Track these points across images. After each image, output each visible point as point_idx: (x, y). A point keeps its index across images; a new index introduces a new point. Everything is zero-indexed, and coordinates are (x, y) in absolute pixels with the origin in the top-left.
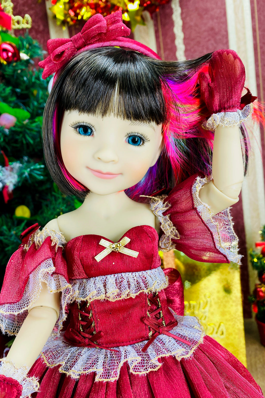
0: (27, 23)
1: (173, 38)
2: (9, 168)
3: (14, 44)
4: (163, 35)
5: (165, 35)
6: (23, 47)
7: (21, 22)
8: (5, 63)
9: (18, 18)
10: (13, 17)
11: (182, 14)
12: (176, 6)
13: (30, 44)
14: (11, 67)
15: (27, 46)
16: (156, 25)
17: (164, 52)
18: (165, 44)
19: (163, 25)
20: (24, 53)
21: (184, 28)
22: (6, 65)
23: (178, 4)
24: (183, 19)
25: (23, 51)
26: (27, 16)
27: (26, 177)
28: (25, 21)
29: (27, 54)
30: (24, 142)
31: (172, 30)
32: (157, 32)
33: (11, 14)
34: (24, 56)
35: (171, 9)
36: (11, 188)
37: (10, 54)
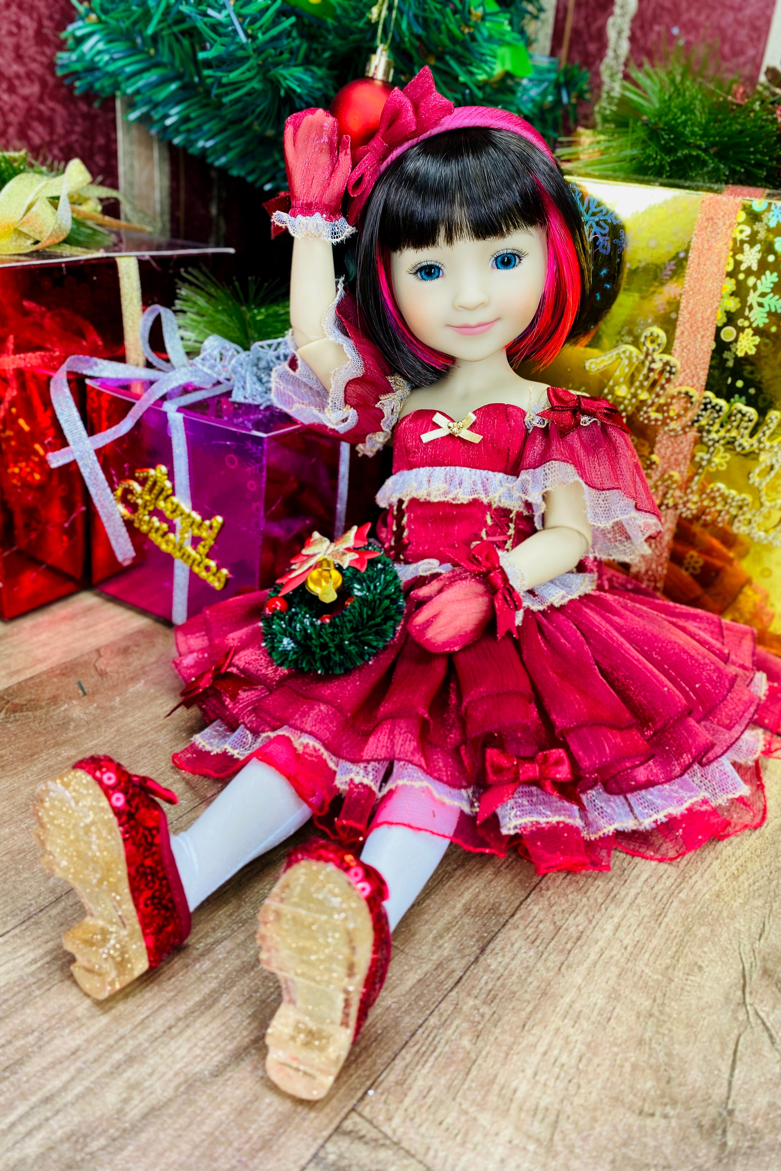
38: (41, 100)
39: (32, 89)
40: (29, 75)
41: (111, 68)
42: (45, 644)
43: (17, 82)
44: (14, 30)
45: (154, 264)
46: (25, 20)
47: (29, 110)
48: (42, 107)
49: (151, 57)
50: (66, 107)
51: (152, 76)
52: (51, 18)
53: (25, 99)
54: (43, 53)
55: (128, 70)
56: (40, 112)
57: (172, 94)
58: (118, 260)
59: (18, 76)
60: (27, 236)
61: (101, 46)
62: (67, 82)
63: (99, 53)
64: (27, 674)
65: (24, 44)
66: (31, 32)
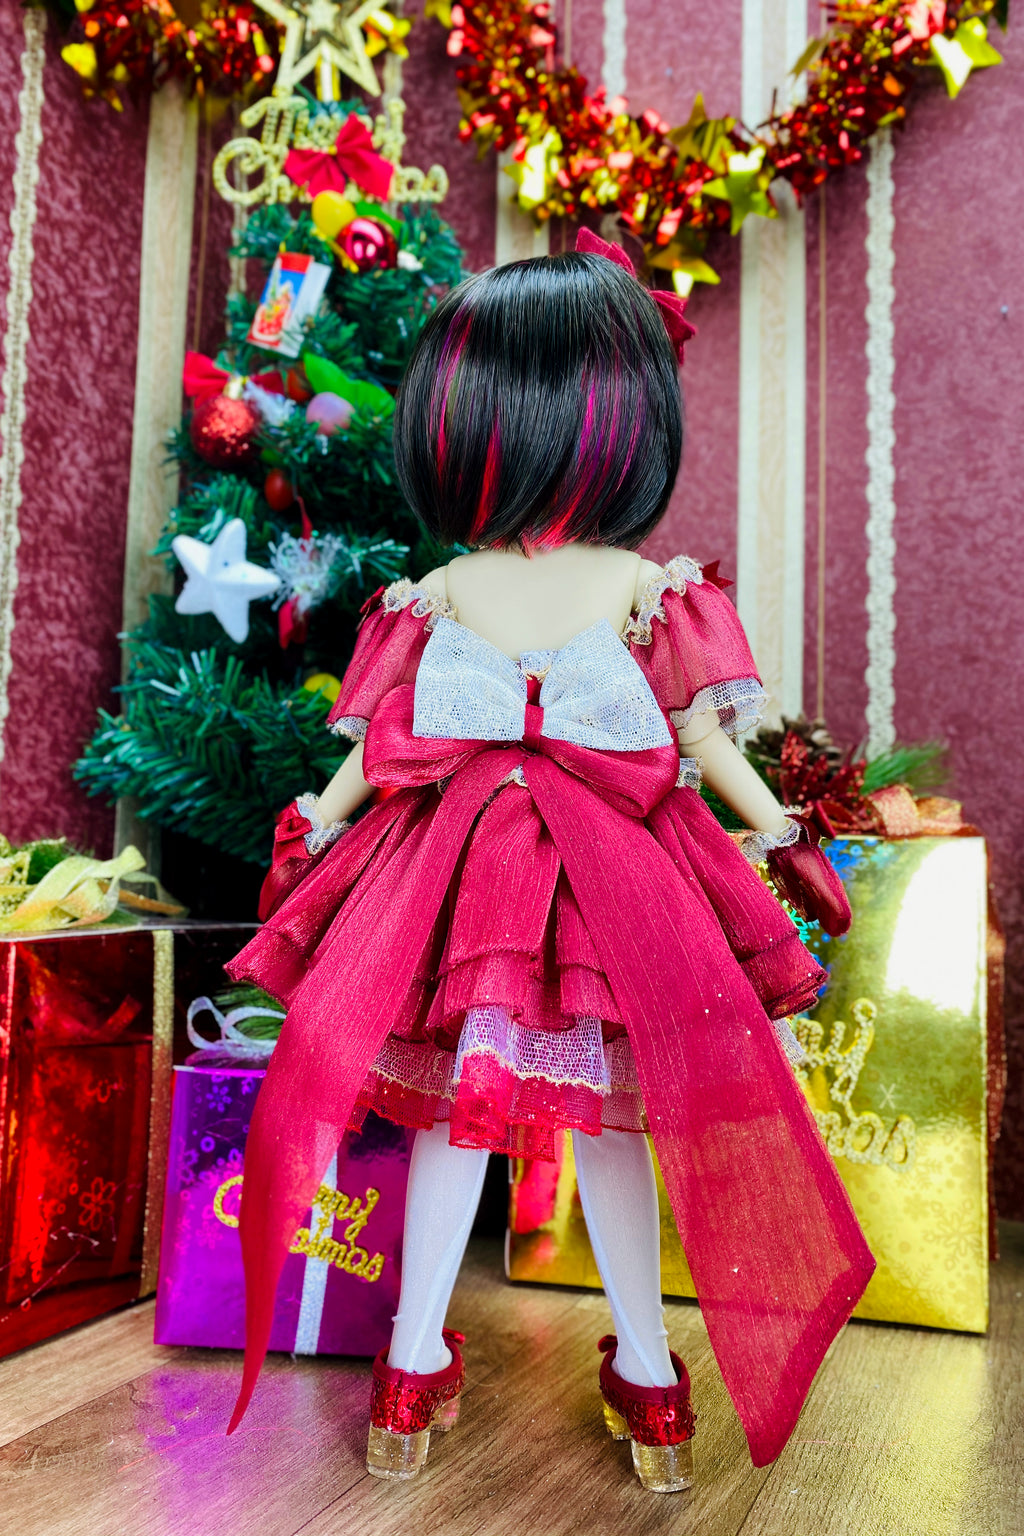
0: (435, 188)
1: (862, 264)
2: (309, 544)
3: (389, 228)
4: (829, 256)
5: (835, 256)
6: (412, 237)
7: (419, 186)
8: (354, 268)
9: (413, 172)
10: (398, 168)
11: (895, 199)
12: (879, 177)
13: (431, 233)
14: (366, 280)
15: (423, 236)
16: (811, 228)
17: (828, 305)
18: (835, 284)
19: (834, 230)
20: (412, 252)
21: (898, 239)
22: (355, 275)
23: (887, 171)
24: (897, 213)
25: (409, 247)
26: (438, 171)
27: (353, 573)
28: (429, 184)
29: (419, 258)
30: (366, 477)
31: (861, 243)
32: (811, 249)
33: (395, 162)
34: (408, 260)
35: (865, 186)
36: (305, 602)
37: (371, 250)
38: (47, 804)
39: (40, 795)
40: (40, 782)
41: (143, 768)
42: (60, 1386)
43: (27, 789)
44: (32, 742)
45: (189, 938)
46: (43, 733)
47: (34, 814)
48: (48, 811)
49: (178, 759)
50: (68, 809)
51: (178, 775)
52: (66, 732)
53: (32, 803)
54: (55, 763)
55: (160, 769)
56: (45, 815)
57: (197, 791)
58: (155, 933)
59: (29, 783)
60: (67, 914)
61: (134, 751)
62: (82, 785)
63: (134, 755)
64: (50, 1416)
65: (40, 755)
66: (46, 745)
